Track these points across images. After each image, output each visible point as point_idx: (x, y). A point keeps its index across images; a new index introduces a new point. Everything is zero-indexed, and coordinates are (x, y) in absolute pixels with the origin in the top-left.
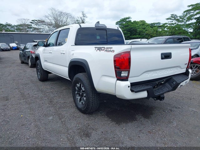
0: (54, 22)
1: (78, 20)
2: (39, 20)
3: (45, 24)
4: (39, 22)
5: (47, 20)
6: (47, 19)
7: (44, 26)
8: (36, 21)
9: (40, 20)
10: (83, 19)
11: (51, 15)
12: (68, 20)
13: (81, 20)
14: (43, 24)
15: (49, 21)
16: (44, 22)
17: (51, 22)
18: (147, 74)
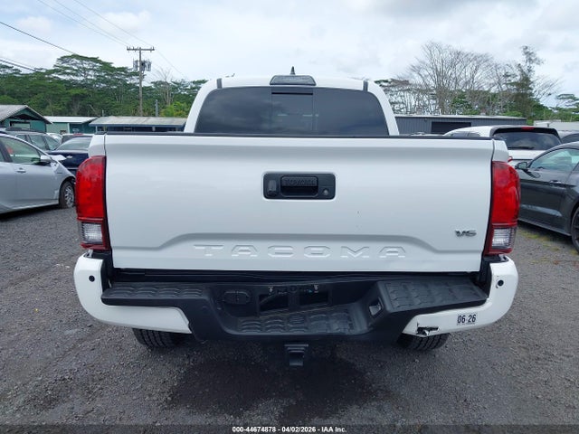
0: (432, 84)
1: (511, 72)
2: (393, 80)
3: (408, 90)
4: (393, 86)
5: (416, 80)
6: (415, 75)
7: (407, 94)
8: (386, 81)
9: (396, 78)
10: (525, 69)
11: (428, 62)
12: (478, 74)
13: (518, 73)
14: (404, 91)
15: (421, 81)
16: (406, 83)
17: (426, 85)
18: (203, 248)
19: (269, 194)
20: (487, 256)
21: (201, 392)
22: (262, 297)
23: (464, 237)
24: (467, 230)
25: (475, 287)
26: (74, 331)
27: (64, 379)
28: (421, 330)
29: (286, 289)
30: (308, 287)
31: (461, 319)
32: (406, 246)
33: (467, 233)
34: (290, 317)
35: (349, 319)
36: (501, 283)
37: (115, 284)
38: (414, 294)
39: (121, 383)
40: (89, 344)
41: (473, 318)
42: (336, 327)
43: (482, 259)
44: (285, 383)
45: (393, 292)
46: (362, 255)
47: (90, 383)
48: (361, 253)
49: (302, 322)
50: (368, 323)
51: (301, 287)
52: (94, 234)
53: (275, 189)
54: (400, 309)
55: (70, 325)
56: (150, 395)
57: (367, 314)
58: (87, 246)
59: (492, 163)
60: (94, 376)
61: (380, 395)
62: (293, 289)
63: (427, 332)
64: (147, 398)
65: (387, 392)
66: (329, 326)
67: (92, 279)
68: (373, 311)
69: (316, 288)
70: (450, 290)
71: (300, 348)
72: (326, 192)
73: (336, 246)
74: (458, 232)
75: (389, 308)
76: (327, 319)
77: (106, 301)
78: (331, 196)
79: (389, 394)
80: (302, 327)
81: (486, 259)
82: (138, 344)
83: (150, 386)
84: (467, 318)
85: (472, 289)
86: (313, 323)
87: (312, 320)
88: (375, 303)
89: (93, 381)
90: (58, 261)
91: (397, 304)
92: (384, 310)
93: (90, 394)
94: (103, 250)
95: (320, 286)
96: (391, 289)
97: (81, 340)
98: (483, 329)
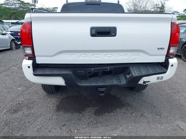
0: (132, 8)
1: (158, 4)
6: (127, 5)
10: (163, 3)
12: (148, 4)
13: (161, 4)
15: (129, 7)
17: (130, 9)
18: (69, 56)
19: (93, 35)
20: (167, 56)
21: (67, 106)
22: (89, 73)
23: (160, 50)
24: (161, 47)
25: (163, 67)
26: (21, 88)
27: (19, 104)
28: (144, 82)
29: (98, 70)
30: (105, 69)
31: (158, 78)
32: (140, 53)
33: (161, 49)
34: (99, 79)
35: (119, 79)
36: (172, 65)
37: (37, 69)
38: (142, 70)
39: (39, 104)
40: (27, 92)
41: (162, 78)
42: (115, 82)
43: (166, 58)
44: (95, 102)
45: (135, 70)
46: (125, 57)
47: (29, 104)
48: (124, 56)
49: (104, 81)
50: (126, 81)
51: (103, 69)
52: (29, 51)
53: (95, 33)
54: (138, 75)
55: (19, 86)
56: (50, 108)
57: (126, 78)
58: (26, 56)
59: (171, 23)
60: (30, 102)
61: (126, 105)
62: (100, 70)
63: (146, 83)
64: (49, 109)
65: (128, 104)
66: (113, 82)
67: (29, 67)
68: (128, 76)
69: (108, 69)
70: (154, 68)
71: (103, 89)
72: (113, 34)
73: (115, 54)
74: (158, 48)
75: (134, 75)
76: (112, 80)
77: (35, 75)
78: (115, 35)
79: (129, 105)
80: (104, 83)
81: (167, 58)
82: (44, 92)
83: (49, 105)
84: (160, 78)
85: (162, 68)
86: (107, 81)
87: (107, 80)
88: (129, 74)
89: (30, 104)
90: (12, 66)
91: (137, 74)
92: (132, 76)
93: (29, 108)
94: (32, 57)
95: (110, 69)
96: (134, 69)
97: (24, 91)
98: (165, 81)
